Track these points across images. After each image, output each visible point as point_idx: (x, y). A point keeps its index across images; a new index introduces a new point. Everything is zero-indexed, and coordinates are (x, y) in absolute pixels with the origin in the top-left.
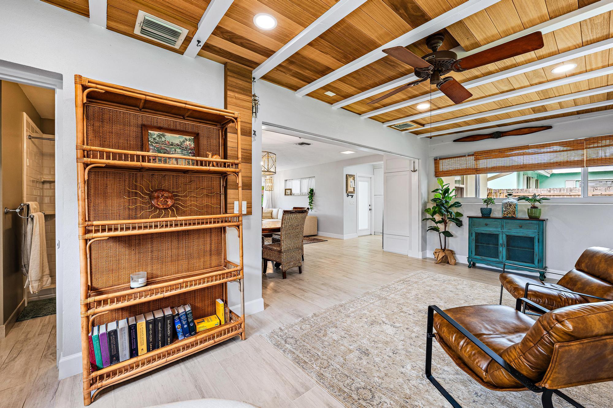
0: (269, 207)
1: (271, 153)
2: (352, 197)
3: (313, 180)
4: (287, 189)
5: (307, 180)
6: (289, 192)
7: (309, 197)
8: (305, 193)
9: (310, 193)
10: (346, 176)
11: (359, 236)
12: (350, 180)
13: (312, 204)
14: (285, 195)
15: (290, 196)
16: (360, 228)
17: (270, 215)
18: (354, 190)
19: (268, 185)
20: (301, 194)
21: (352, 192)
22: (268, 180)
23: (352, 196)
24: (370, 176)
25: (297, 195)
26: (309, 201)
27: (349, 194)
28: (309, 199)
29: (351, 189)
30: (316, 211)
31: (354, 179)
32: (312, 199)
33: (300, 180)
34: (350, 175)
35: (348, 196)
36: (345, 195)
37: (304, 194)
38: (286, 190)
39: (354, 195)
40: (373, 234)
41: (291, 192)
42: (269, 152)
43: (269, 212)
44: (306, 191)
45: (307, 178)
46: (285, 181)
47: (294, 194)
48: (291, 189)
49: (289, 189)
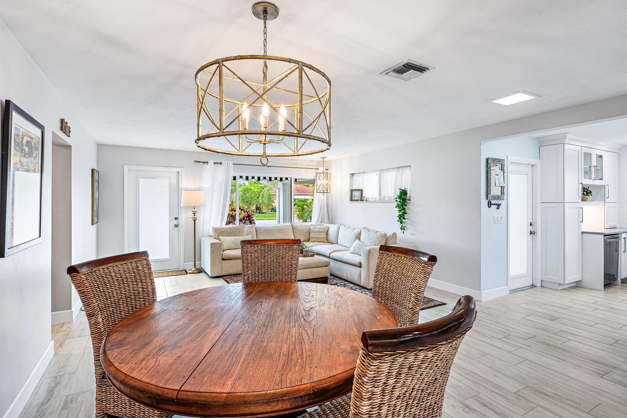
0: (322, 221)
1: (311, 67)
2: (498, 208)
3: (407, 172)
4: (355, 190)
5: (394, 173)
6: (357, 194)
7: (398, 206)
8: (389, 197)
9: (400, 198)
10: (485, 161)
11: (513, 291)
12: (495, 170)
13: (404, 219)
14: (351, 200)
15: (359, 204)
16: (512, 273)
17: (323, 235)
18: (502, 192)
19: (322, 184)
20: (380, 200)
21: (498, 198)
22: (322, 175)
23: (498, 206)
24: (532, 161)
25: (373, 200)
26: (398, 213)
27: (493, 202)
28: (397, 209)
29: (495, 191)
30: (411, 234)
31: (502, 169)
32: (404, 209)
33: (378, 173)
34: (494, 160)
35: (490, 205)
36: (484, 202)
37: (386, 199)
38: (352, 191)
39: (503, 203)
40: (539, 284)
41: (362, 195)
42: (306, 65)
43: (322, 230)
44: (392, 193)
45: (393, 169)
46: (351, 176)
47: (367, 198)
48: (361, 191)
49: (358, 190)
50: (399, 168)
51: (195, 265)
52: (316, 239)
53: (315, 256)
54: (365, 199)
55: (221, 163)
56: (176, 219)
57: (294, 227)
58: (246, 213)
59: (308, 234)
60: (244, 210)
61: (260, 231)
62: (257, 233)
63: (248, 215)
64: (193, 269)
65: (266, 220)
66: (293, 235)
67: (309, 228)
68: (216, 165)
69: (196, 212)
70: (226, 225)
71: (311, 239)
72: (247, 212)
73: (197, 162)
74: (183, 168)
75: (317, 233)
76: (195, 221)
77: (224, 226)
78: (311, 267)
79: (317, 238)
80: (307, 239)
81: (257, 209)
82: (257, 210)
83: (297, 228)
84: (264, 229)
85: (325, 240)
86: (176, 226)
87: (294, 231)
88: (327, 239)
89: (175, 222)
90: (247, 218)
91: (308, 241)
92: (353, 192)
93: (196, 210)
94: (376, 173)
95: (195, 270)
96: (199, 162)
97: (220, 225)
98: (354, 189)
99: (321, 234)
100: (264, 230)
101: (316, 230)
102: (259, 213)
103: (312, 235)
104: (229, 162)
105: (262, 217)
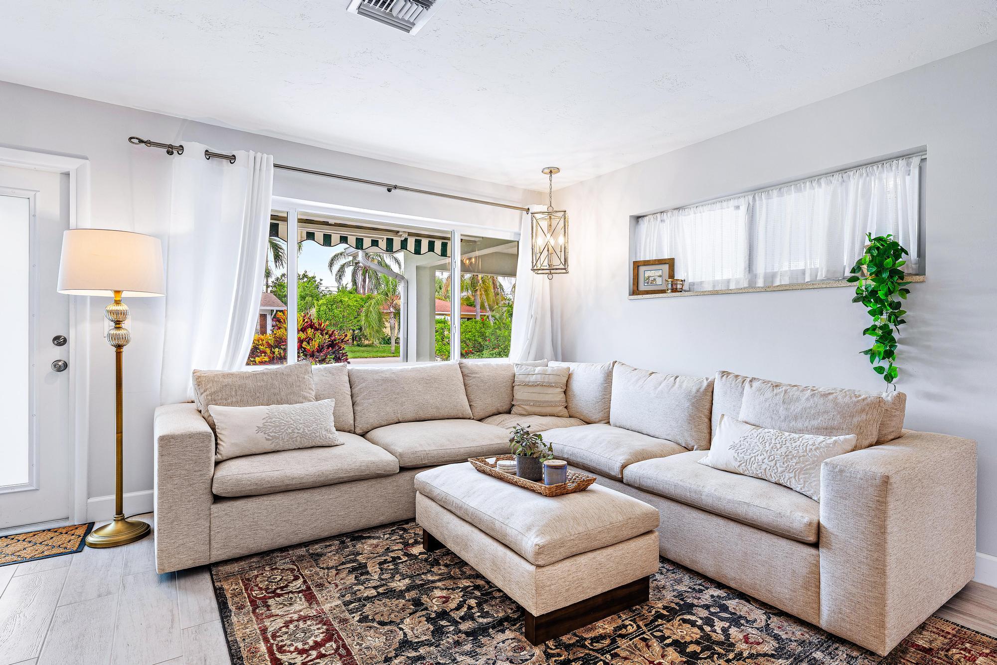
0: (539, 356)
4: (647, 263)
6: (654, 275)
14: (635, 291)
15: (668, 301)
17: (556, 395)
19: (549, 246)
20: (752, 286)
22: (547, 220)
33: (743, 203)
37: (783, 281)
38: (637, 265)
41: (672, 275)
43: (552, 379)
46: (634, 222)
47: (693, 284)
48: (671, 263)
49: (661, 262)
50: (844, 170)
51: (119, 511)
52: (533, 405)
53: (594, 486)
54: (686, 287)
55: (232, 159)
56: (60, 341)
57: (466, 371)
58: (327, 337)
59: (509, 391)
60: (322, 330)
61: (364, 385)
62: (356, 390)
63: (332, 342)
64: (112, 527)
65: (370, 357)
66: (465, 393)
67: (510, 374)
68: (215, 161)
69: (124, 314)
70: (248, 364)
71: (518, 405)
72: (330, 336)
73: (141, 141)
74: (87, 159)
75: (538, 389)
76: (119, 347)
77: (240, 366)
78: (596, 544)
79: (536, 403)
80: (506, 407)
81: (353, 338)
82: (353, 340)
83: (476, 373)
84: (376, 377)
85: (561, 409)
86: (61, 367)
87: (467, 382)
88: (566, 407)
89: (57, 353)
90: (328, 348)
91: (509, 412)
92: (642, 269)
93: (123, 307)
94: (732, 203)
95: (117, 533)
96: (148, 143)
97: (225, 363)
98: (642, 259)
99: (550, 390)
100: (377, 381)
101: (533, 378)
102: (358, 345)
103: (520, 394)
104: (259, 155)
105: (363, 352)
